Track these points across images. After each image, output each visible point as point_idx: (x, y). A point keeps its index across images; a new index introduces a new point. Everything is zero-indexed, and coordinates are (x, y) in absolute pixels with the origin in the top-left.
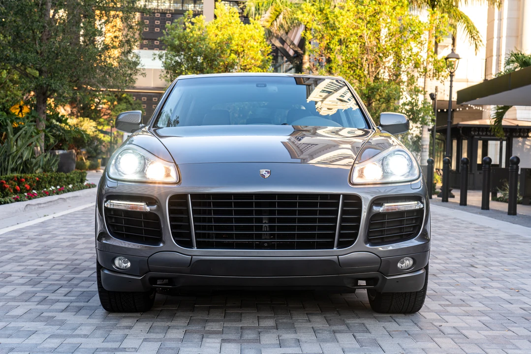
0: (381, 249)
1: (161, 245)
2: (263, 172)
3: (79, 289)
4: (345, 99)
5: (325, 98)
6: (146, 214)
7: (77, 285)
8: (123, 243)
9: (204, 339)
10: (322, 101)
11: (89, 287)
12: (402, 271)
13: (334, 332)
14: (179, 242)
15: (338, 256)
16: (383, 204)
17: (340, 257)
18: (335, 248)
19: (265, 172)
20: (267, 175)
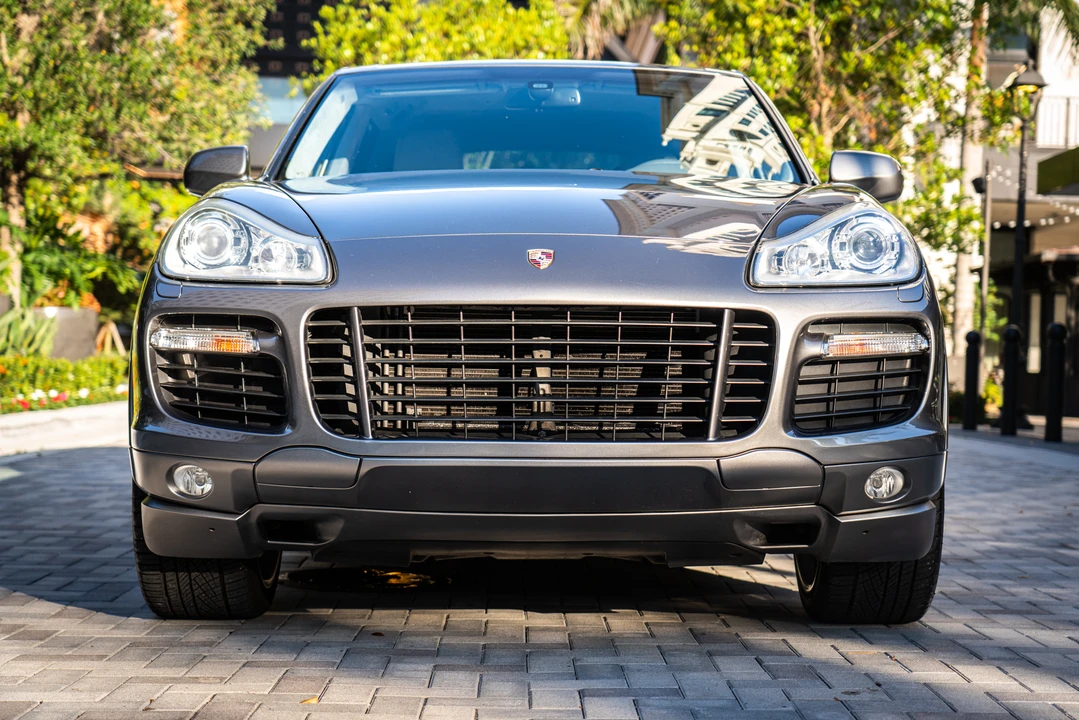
0: (819, 443)
1: (288, 431)
2: (535, 254)
3: (91, 579)
4: (753, 129)
5: (704, 132)
6: (250, 360)
7: (88, 573)
8: (196, 431)
9: (391, 665)
10: (697, 139)
11: (117, 576)
12: (874, 504)
13: (710, 654)
14: (331, 425)
15: (718, 458)
16: (828, 337)
17: (723, 462)
18: (711, 439)
19: (540, 255)
20: (545, 263)
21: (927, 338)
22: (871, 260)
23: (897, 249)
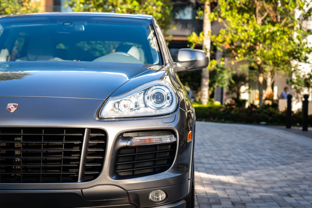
2: (10, 105)
12: (154, 204)
15: (82, 189)
16: (132, 138)
17: (83, 190)
18: (79, 181)
19: (12, 106)
20: (13, 110)
21: (176, 136)
22: (159, 104)
23: (171, 99)
